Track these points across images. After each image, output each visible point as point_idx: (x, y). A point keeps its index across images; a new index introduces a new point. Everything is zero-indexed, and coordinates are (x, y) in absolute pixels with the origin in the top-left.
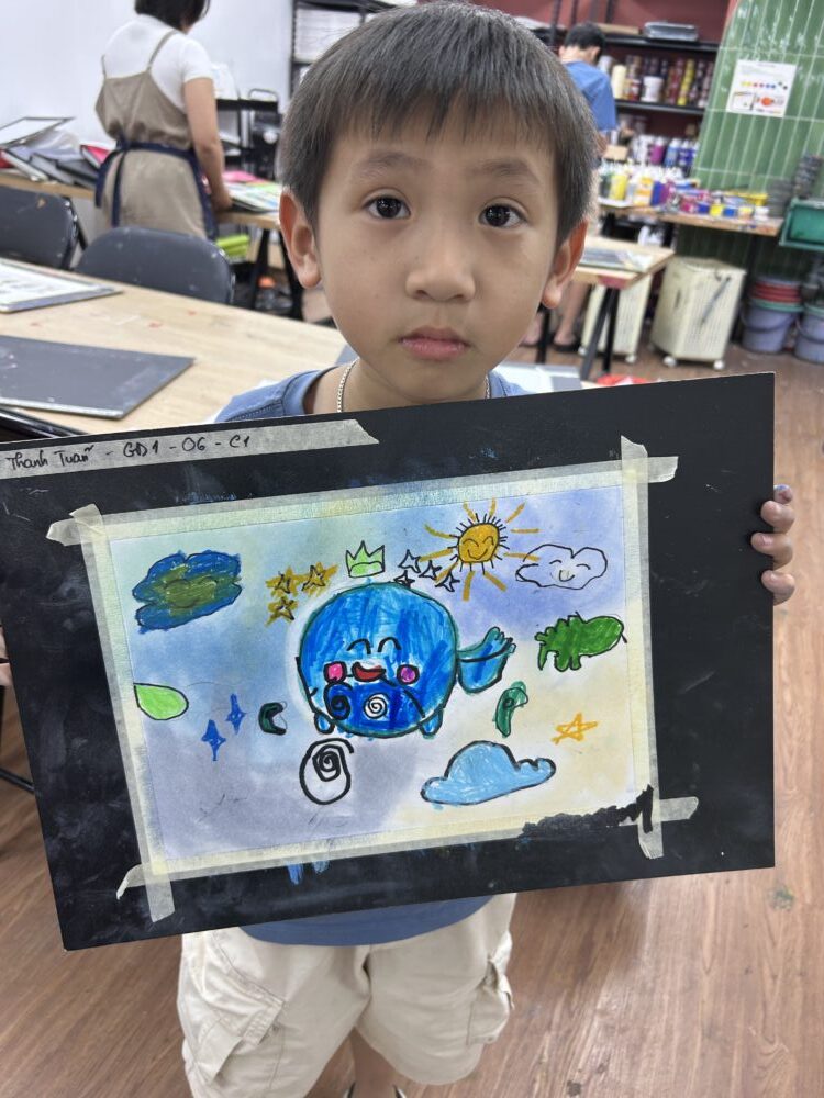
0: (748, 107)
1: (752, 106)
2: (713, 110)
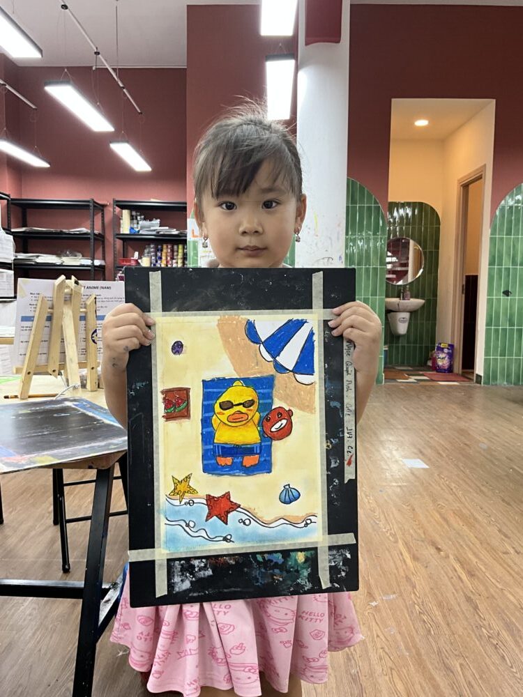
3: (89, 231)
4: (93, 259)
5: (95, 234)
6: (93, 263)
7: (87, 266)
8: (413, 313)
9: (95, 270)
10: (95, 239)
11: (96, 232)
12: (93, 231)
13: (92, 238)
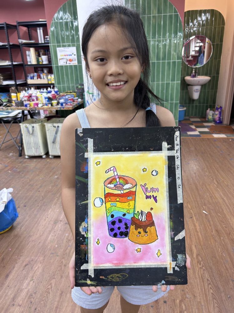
0: (65, 63)
1: (66, 62)
2: (54, 66)
3: (6, 44)
5: (10, 45)
6: (12, 64)
7: (10, 65)
8: (203, 86)
9: (14, 67)
10: (11, 48)
12: (9, 43)
13: (9, 48)
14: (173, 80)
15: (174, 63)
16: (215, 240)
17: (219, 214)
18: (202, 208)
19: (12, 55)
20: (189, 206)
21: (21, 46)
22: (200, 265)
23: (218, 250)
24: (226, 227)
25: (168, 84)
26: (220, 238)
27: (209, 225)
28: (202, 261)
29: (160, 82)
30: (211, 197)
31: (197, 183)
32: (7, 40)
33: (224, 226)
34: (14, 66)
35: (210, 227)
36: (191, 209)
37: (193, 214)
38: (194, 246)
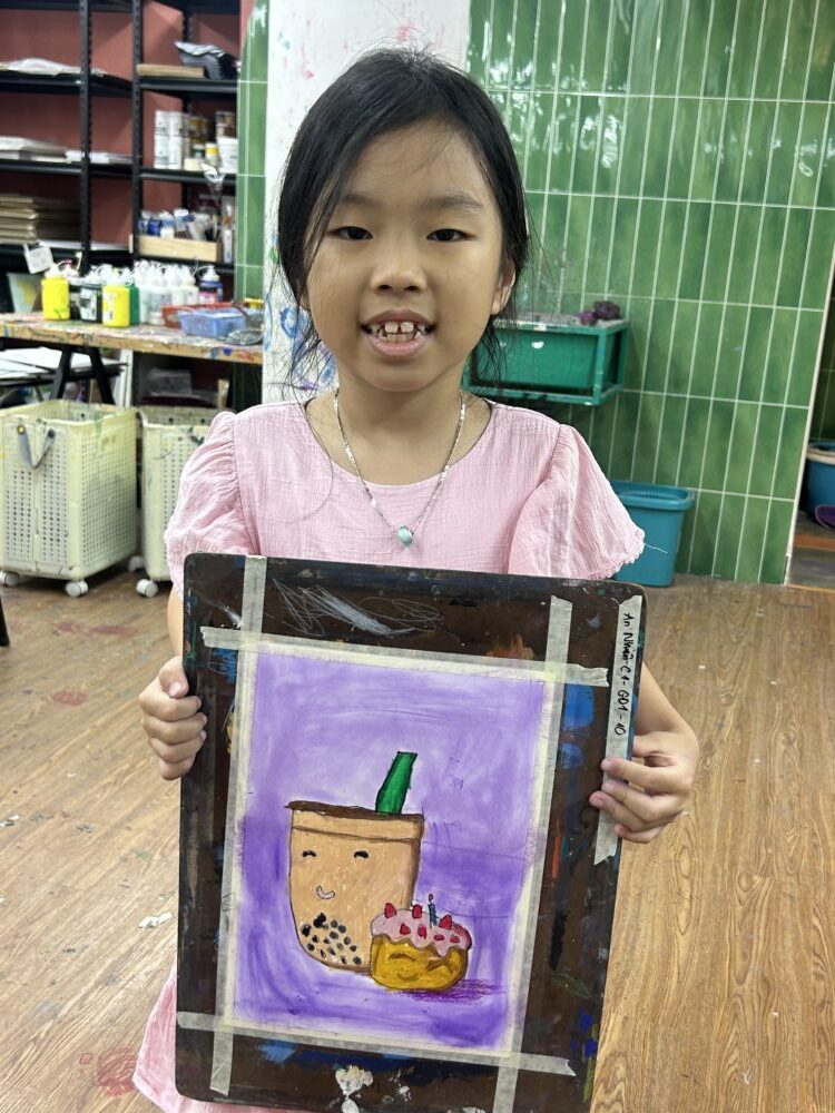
2: (246, 175)
3: (76, 70)
4: (87, 149)
5: (93, 79)
6: (87, 159)
7: (74, 165)
9: (91, 176)
10: (92, 92)
11: (97, 71)
12: (89, 70)
13: (85, 89)
14: (788, 298)
15: (801, 216)
16: (736, 1016)
17: (816, 921)
18: (744, 883)
19: (94, 121)
20: (685, 865)
21: (136, 88)
22: (607, 1092)
23: (730, 1055)
24: (819, 977)
25: (760, 317)
26: (765, 1013)
27: (739, 952)
28: (623, 1080)
29: (725, 303)
30: (815, 846)
31: (778, 780)
32: (84, 57)
33: (812, 969)
34: (95, 172)
35: (739, 962)
36: (687, 877)
37: (687, 895)
38: (620, 1018)
